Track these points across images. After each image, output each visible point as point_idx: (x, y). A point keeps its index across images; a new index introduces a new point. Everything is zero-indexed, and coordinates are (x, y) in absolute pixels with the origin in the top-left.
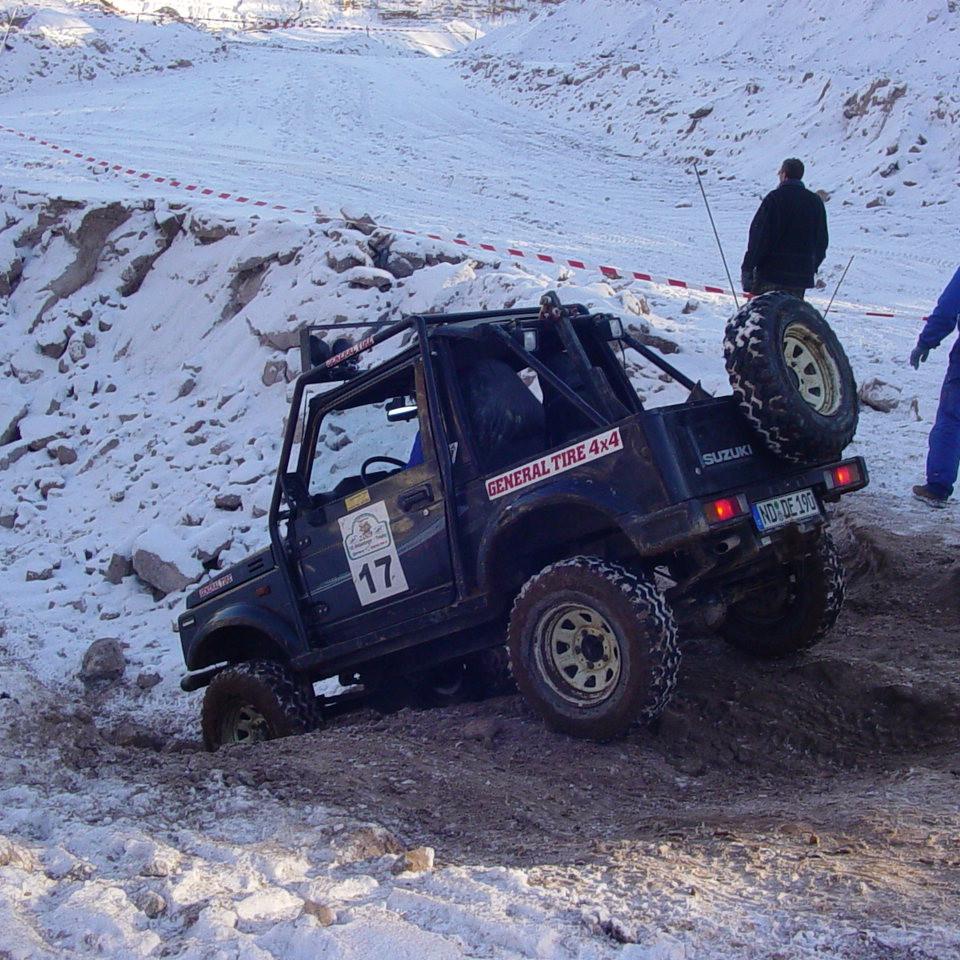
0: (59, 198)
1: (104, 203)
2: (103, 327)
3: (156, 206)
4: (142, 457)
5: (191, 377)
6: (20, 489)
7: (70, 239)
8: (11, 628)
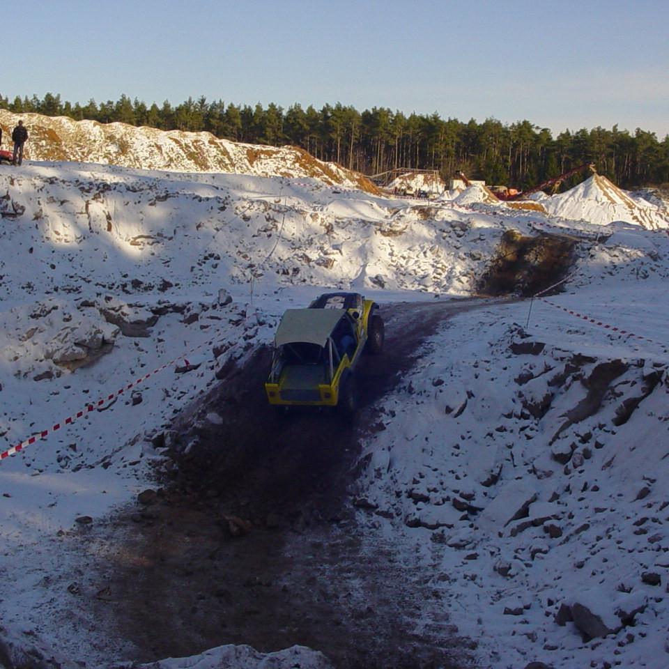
0: (580, 354)
1: (609, 359)
2: (598, 446)
3: (645, 364)
4: (601, 538)
5: (647, 486)
6: (520, 551)
7: (584, 383)
8: (481, 645)
